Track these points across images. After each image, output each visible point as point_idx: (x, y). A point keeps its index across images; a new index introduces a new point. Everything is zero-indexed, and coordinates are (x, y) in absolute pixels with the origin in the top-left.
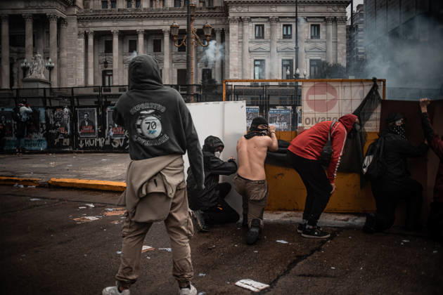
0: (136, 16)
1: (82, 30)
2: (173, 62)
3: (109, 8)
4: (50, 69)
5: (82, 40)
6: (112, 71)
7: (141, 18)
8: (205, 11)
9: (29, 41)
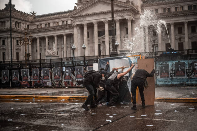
0: (169, 16)
2: (189, 38)
6: (157, 45)
9: (118, 32)
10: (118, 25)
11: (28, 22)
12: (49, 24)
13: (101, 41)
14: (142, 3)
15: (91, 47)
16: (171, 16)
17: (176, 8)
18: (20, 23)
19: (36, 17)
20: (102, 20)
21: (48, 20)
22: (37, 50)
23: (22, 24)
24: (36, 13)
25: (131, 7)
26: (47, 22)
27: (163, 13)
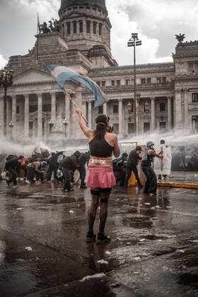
0: (117, 90)
1: (85, 100)
3: (101, 86)
5: (85, 106)
7: (120, 91)
8: (160, 85)
10: (53, 100)
13: (34, 118)
14: (87, 72)
17: (127, 81)
20: (35, 92)
27: (110, 87)
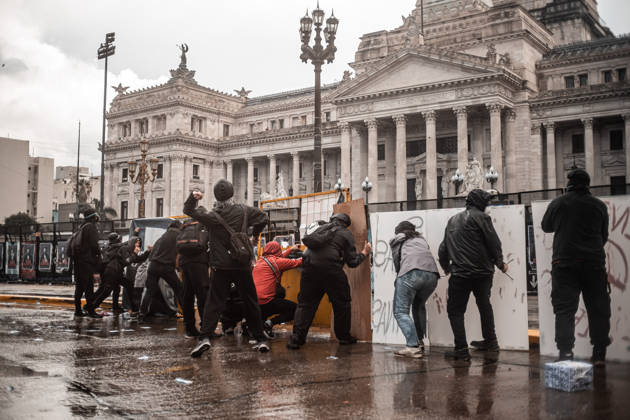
3: (577, 85)
4: (493, 181)
9: (462, 144)
10: (462, 124)
11: (227, 115)
12: (282, 122)
13: (418, 170)
14: (540, 56)
15: (389, 186)
16: (625, 93)
18: (205, 118)
19: (248, 103)
20: (419, 110)
21: (278, 110)
22: (246, 194)
23: (209, 122)
24: (249, 92)
25: (499, 70)
26: (276, 116)
27: (600, 86)
